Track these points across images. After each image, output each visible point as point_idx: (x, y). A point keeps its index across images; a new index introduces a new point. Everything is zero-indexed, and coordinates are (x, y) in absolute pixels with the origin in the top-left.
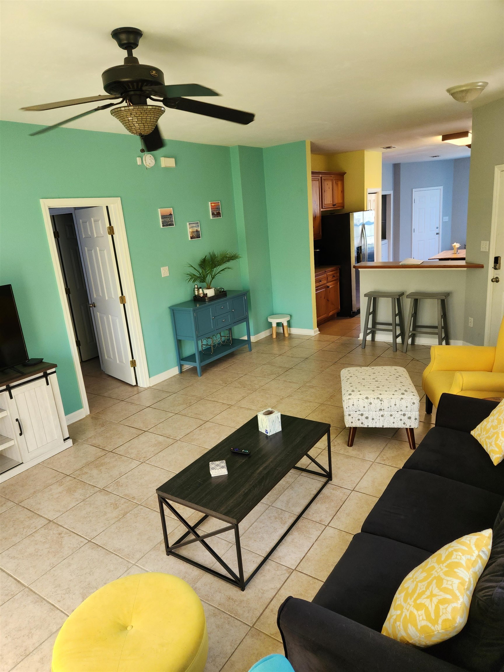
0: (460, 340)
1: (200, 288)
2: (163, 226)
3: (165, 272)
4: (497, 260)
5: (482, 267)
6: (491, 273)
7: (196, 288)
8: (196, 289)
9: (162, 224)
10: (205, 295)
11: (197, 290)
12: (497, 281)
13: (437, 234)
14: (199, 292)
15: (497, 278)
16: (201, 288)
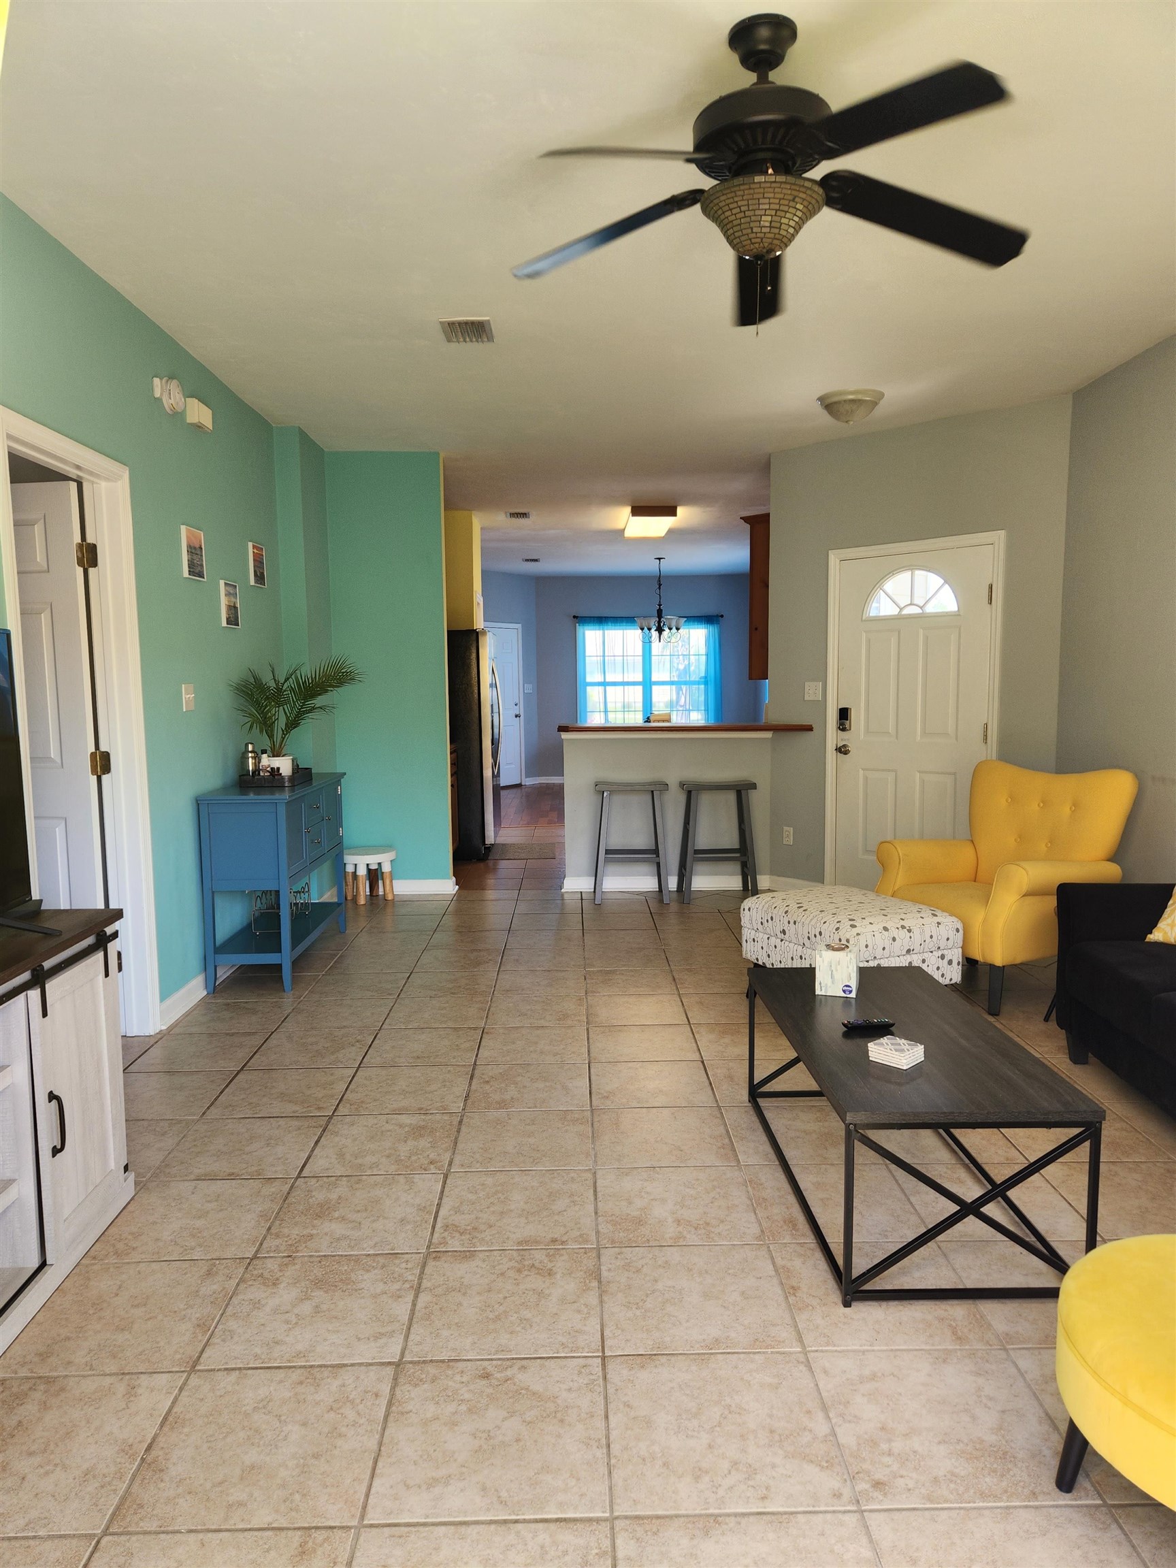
0: (765, 874)
1: (262, 753)
2: (190, 573)
3: (187, 696)
4: (844, 714)
5: (809, 728)
6: (832, 737)
7: (251, 752)
8: (250, 755)
9: (189, 567)
10: (275, 772)
11: (252, 757)
12: (846, 753)
13: (516, 716)
14: (259, 763)
15: (844, 746)
16: (266, 753)
